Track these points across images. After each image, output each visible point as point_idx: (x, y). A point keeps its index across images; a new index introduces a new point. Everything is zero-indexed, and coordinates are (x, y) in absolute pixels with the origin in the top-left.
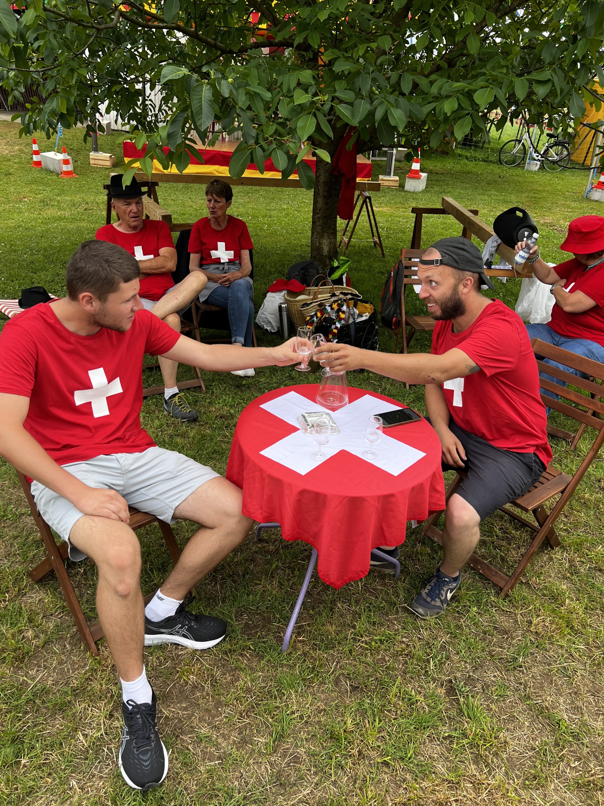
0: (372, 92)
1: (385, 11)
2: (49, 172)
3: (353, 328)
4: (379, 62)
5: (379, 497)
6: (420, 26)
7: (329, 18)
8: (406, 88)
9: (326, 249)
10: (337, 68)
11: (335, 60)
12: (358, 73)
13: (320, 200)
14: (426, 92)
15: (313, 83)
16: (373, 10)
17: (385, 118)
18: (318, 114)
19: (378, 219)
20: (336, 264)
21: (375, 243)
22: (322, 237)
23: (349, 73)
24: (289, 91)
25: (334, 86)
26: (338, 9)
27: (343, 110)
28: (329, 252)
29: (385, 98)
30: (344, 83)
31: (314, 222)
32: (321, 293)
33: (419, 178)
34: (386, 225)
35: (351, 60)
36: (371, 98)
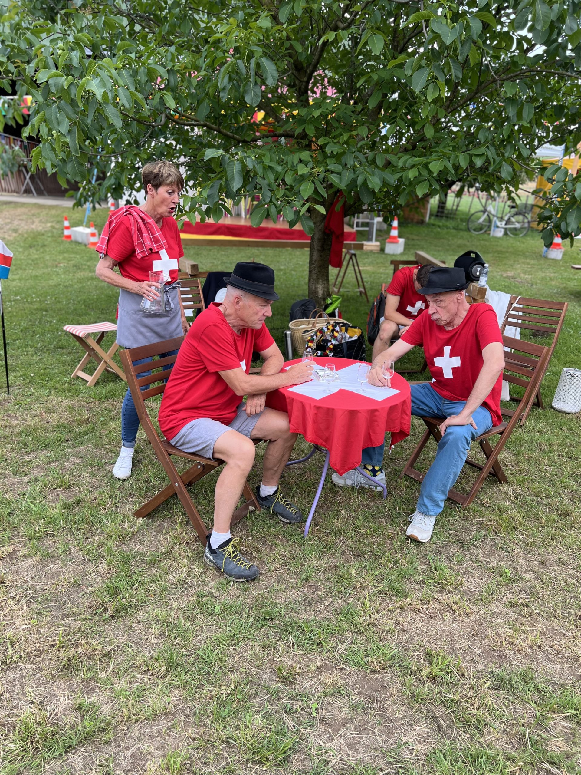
0: (355, 166)
1: (362, 110)
2: (77, 243)
3: (345, 347)
4: (359, 146)
5: (368, 411)
6: (391, 120)
7: (321, 115)
8: (380, 162)
9: (320, 292)
10: (328, 150)
11: (326, 144)
12: (344, 153)
13: (315, 254)
14: (395, 165)
15: (311, 160)
16: (353, 109)
17: (365, 183)
18: (315, 181)
19: (363, 276)
20: (329, 301)
21: (361, 292)
22: (318, 282)
23: (337, 154)
24: (293, 166)
25: (326, 163)
26: (327, 109)
27: (334, 178)
28: (323, 294)
29: (364, 169)
30: (334, 160)
31: (310, 272)
32: (318, 323)
33: (397, 242)
34: (369, 279)
35: (338, 144)
36: (354, 170)
